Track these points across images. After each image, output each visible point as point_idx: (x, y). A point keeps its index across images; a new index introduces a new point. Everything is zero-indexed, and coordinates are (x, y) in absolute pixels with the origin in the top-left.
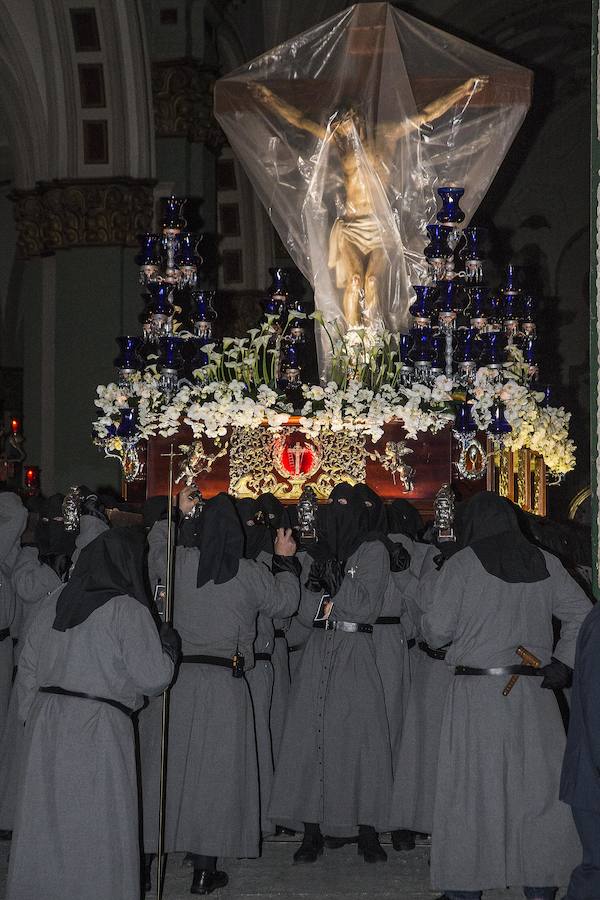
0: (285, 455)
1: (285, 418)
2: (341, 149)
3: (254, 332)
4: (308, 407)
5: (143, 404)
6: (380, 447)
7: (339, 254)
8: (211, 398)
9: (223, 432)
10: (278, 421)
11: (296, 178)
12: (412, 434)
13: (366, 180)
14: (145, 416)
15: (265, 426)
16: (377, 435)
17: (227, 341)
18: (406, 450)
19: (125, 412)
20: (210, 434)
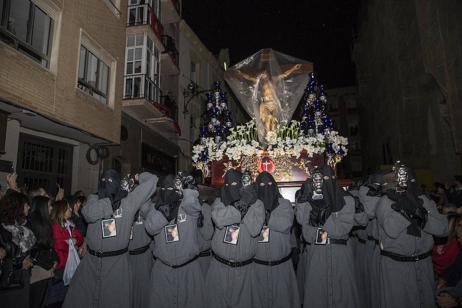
0: (262, 165)
1: (262, 152)
2: (262, 82)
3: (248, 124)
4: (270, 147)
5: (210, 150)
6: (299, 161)
7: (263, 113)
8: (234, 146)
9: (239, 158)
10: (260, 153)
11: (249, 93)
12: (311, 155)
13: (270, 92)
14: (211, 153)
15: (255, 155)
16: (298, 156)
17: (238, 127)
18: (308, 162)
19: (203, 152)
20: (235, 159)
